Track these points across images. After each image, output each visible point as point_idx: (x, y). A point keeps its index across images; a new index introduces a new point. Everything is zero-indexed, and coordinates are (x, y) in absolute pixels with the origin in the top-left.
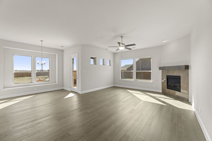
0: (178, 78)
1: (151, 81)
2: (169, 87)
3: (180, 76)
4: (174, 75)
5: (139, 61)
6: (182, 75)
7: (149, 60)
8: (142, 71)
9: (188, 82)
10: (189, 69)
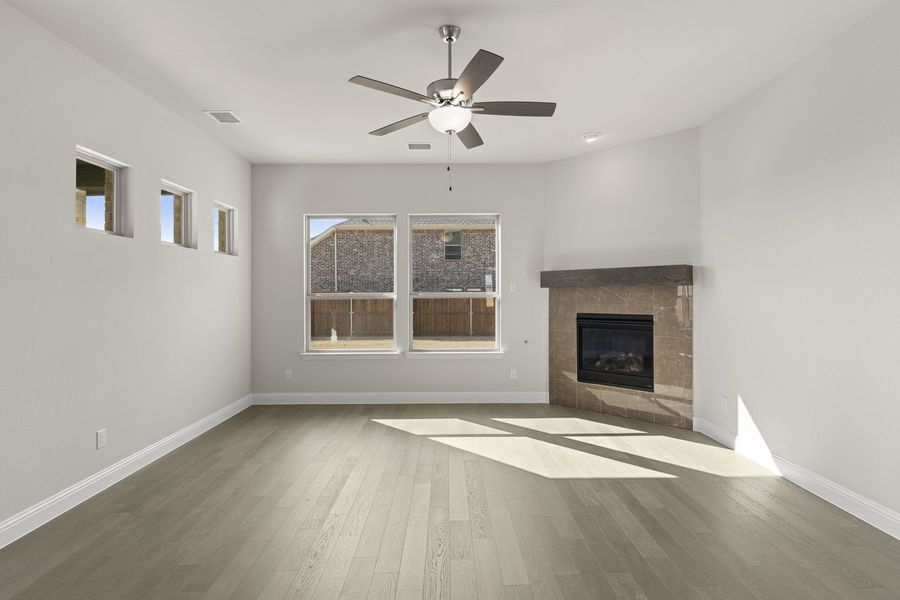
0: (640, 328)
1: (496, 347)
2: (588, 372)
3: (652, 316)
4: (617, 313)
5: (329, 238)
6: (657, 311)
7: (378, 237)
8: (351, 295)
9: (691, 340)
10: (692, 284)
